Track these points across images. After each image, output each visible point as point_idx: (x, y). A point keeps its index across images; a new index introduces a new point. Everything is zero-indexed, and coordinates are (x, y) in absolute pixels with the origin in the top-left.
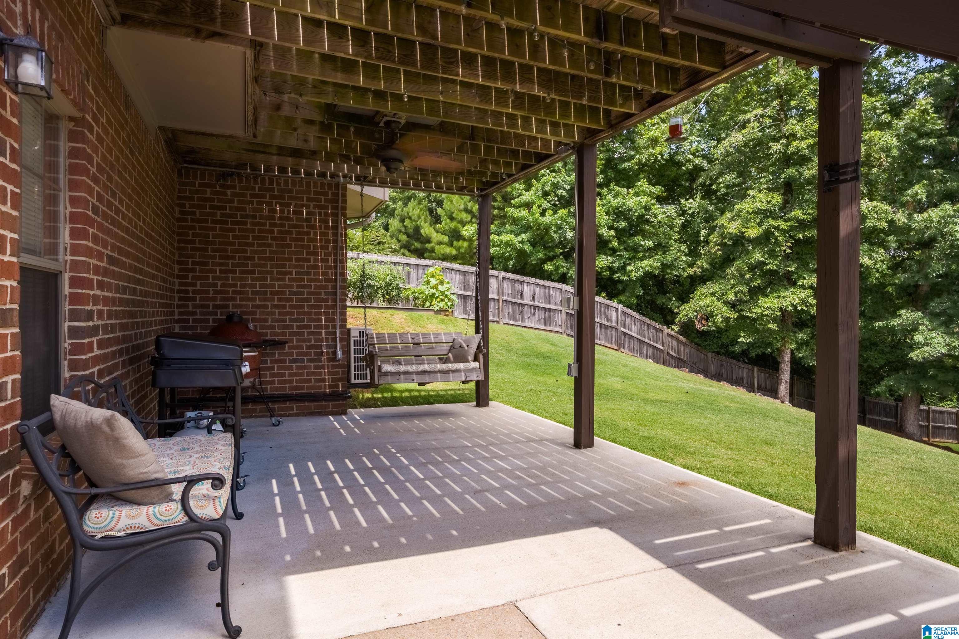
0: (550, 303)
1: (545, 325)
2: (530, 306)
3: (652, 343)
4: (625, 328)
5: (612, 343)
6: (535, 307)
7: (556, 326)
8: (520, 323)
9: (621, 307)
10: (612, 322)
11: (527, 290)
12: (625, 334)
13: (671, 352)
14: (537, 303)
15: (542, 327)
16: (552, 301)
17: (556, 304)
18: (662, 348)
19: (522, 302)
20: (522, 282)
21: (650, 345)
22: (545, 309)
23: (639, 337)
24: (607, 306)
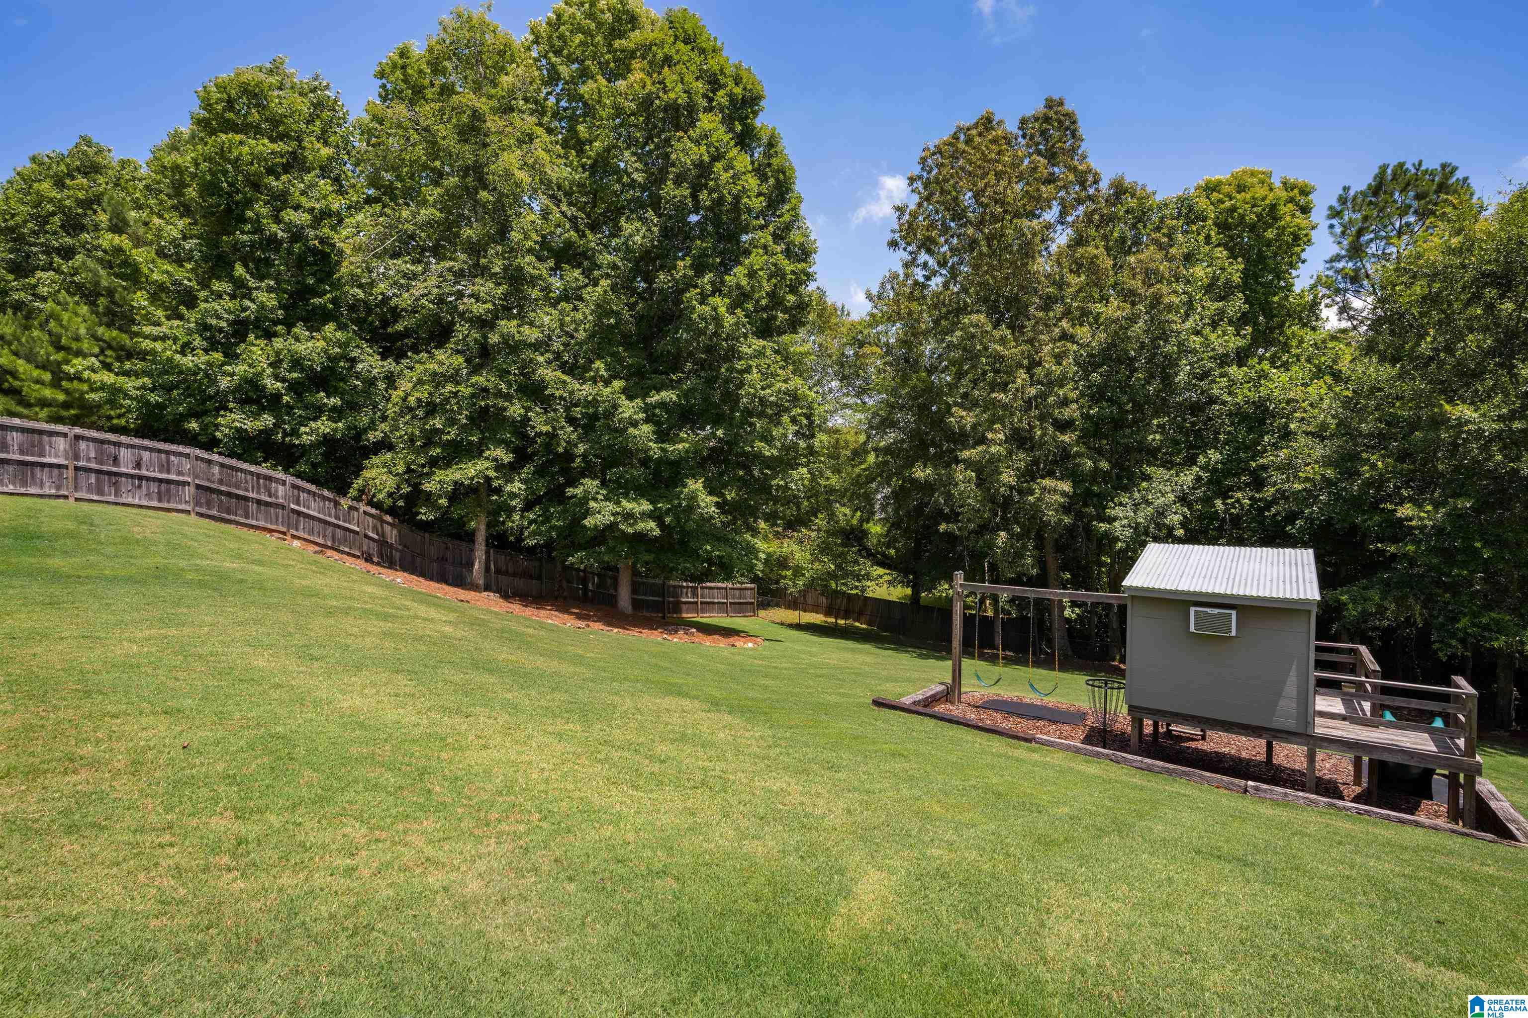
0: (168, 472)
1: (160, 501)
2: (132, 476)
3: (341, 523)
4: (298, 504)
5: (277, 524)
6: (141, 478)
7: (180, 502)
8: (112, 498)
9: (290, 479)
10: (277, 497)
11: (124, 453)
12: (299, 513)
13: (371, 534)
14: (145, 472)
15: (155, 503)
16: (173, 470)
17: (180, 473)
18: (357, 529)
19: (115, 469)
20: (118, 444)
21: (339, 527)
22: (160, 481)
23: (321, 516)
24: (269, 479)
